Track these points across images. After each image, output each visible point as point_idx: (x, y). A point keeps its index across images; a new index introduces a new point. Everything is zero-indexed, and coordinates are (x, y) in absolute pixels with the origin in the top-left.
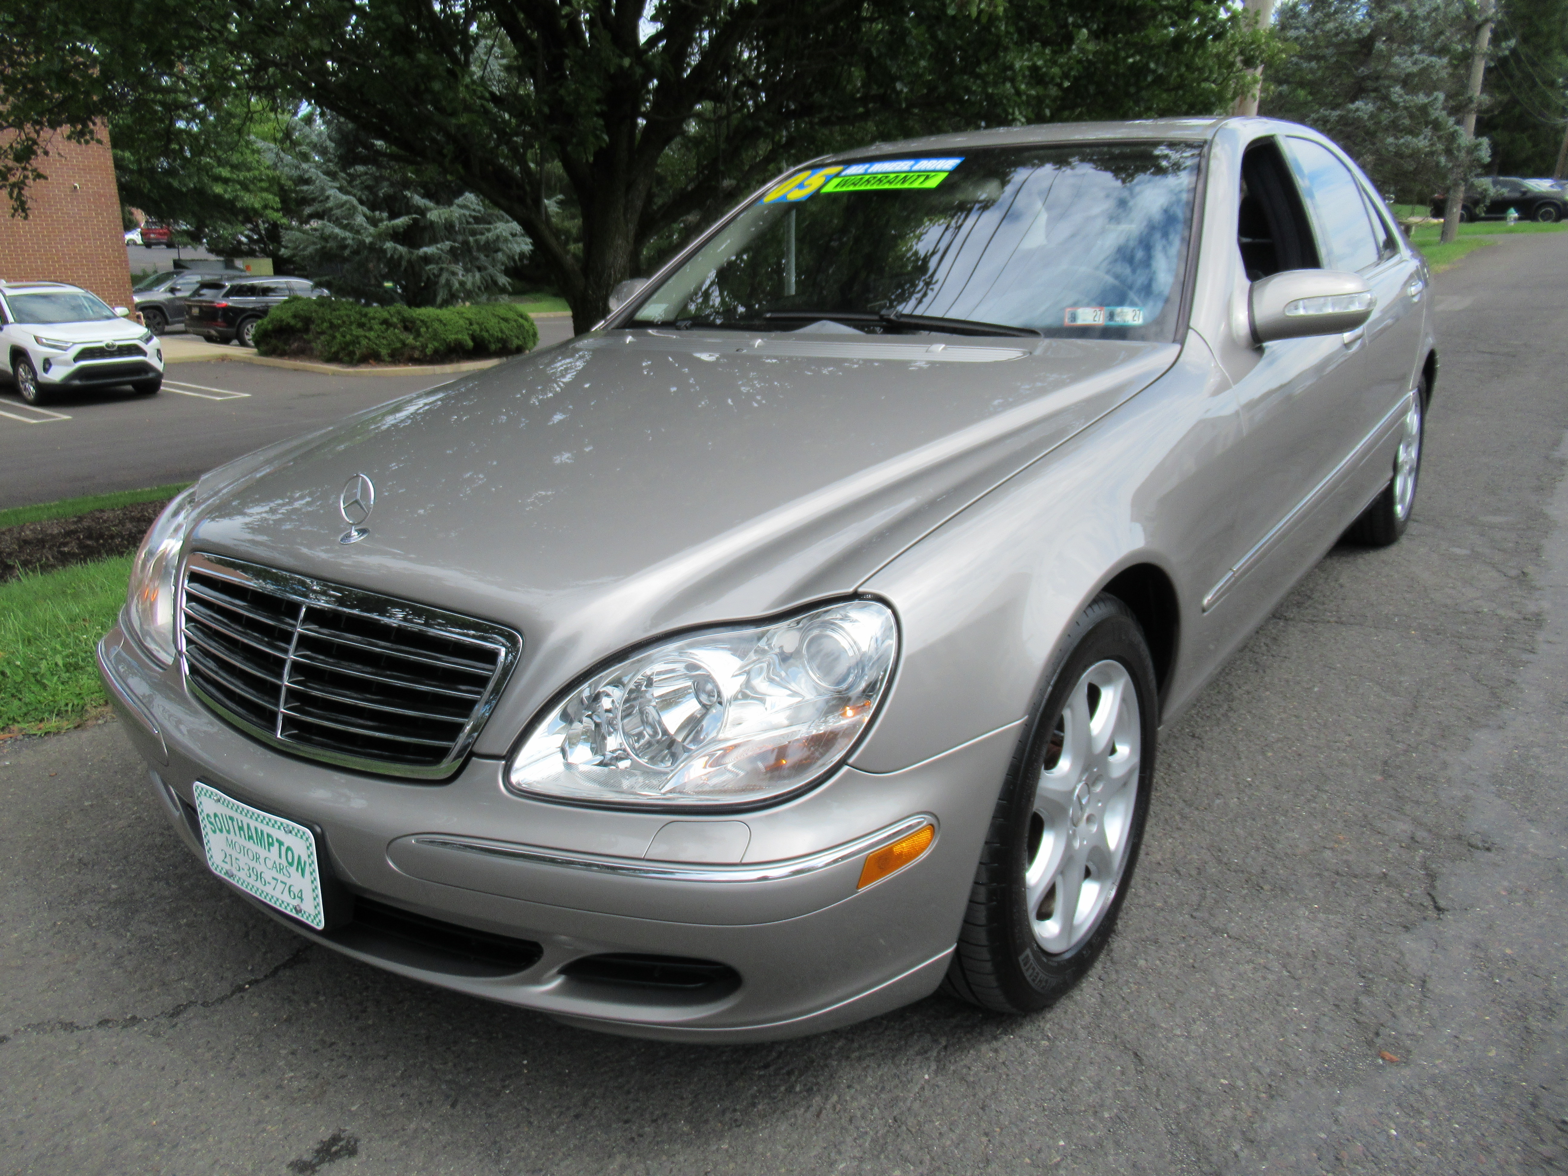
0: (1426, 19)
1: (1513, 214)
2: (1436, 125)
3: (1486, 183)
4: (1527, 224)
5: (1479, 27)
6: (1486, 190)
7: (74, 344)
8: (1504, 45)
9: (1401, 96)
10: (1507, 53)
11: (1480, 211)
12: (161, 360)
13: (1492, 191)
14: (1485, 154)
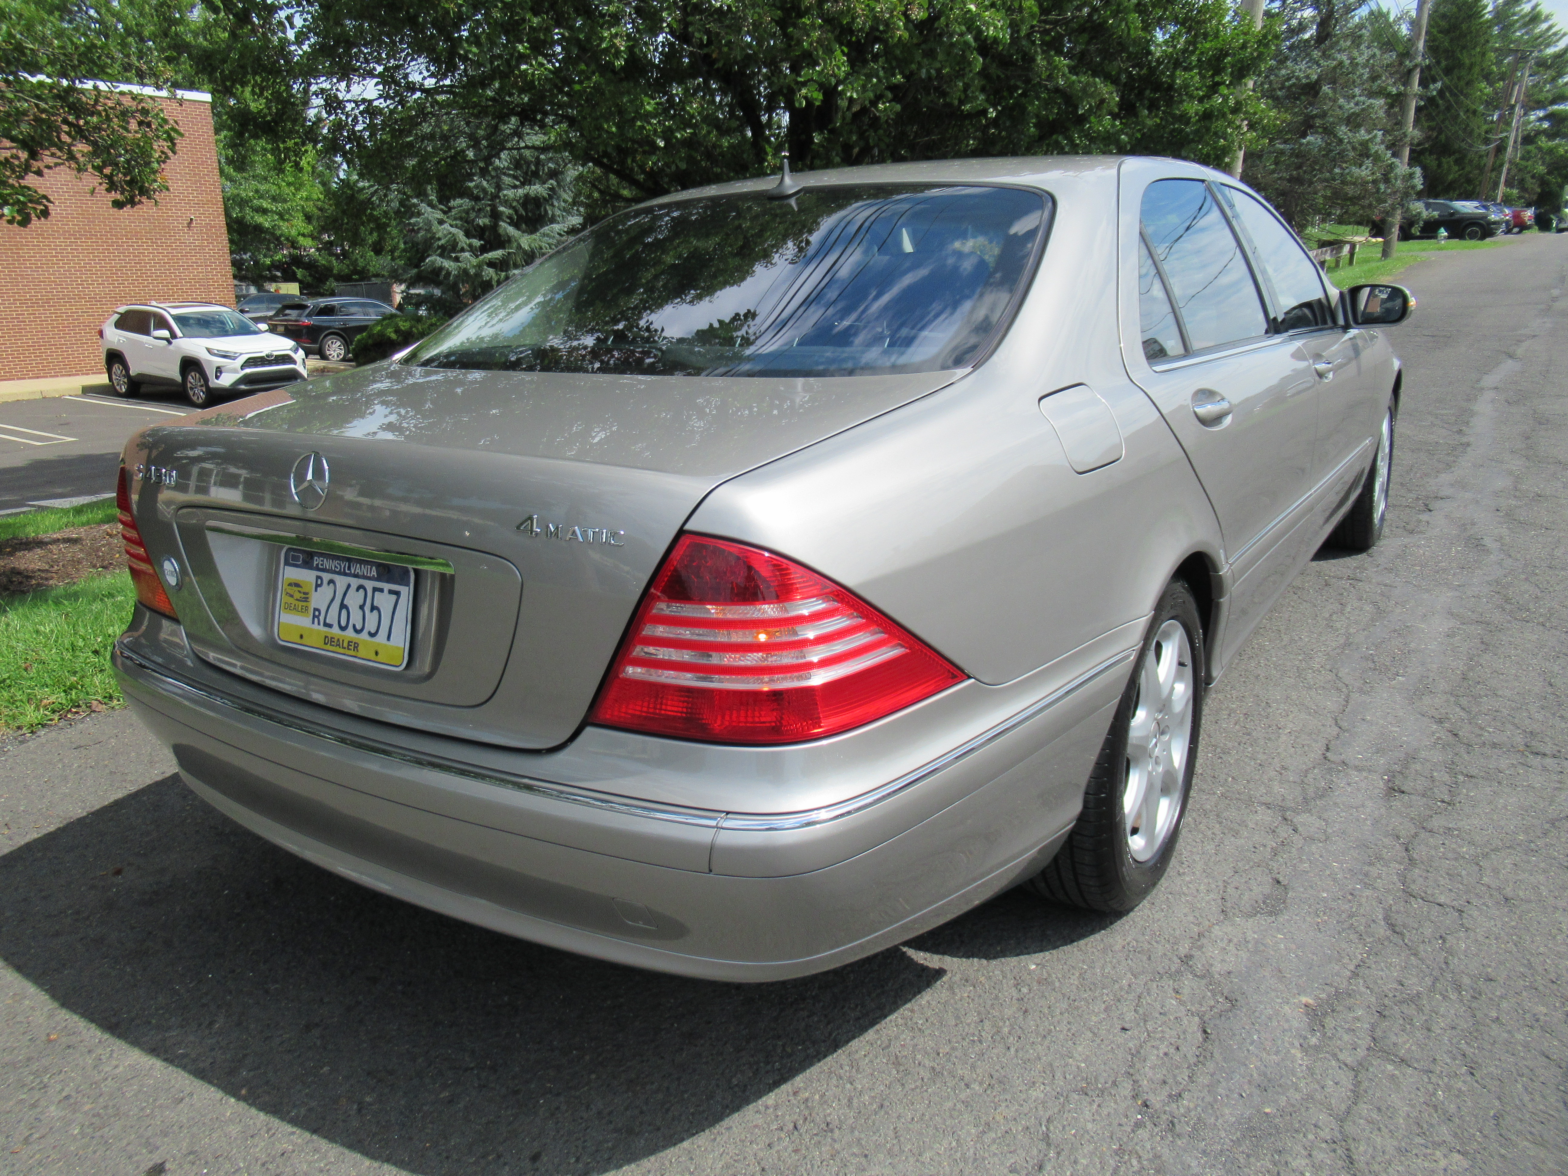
0: (1365, 66)
1: (1443, 232)
2: (1377, 158)
3: (1418, 207)
4: (1455, 241)
5: (1410, 72)
6: (1419, 213)
7: (242, 354)
8: (1432, 87)
9: (1345, 134)
10: (1435, 93)
11: (1415, 231)
12: (305, 367)
13: (1425, 214)
14: (1418, 182)
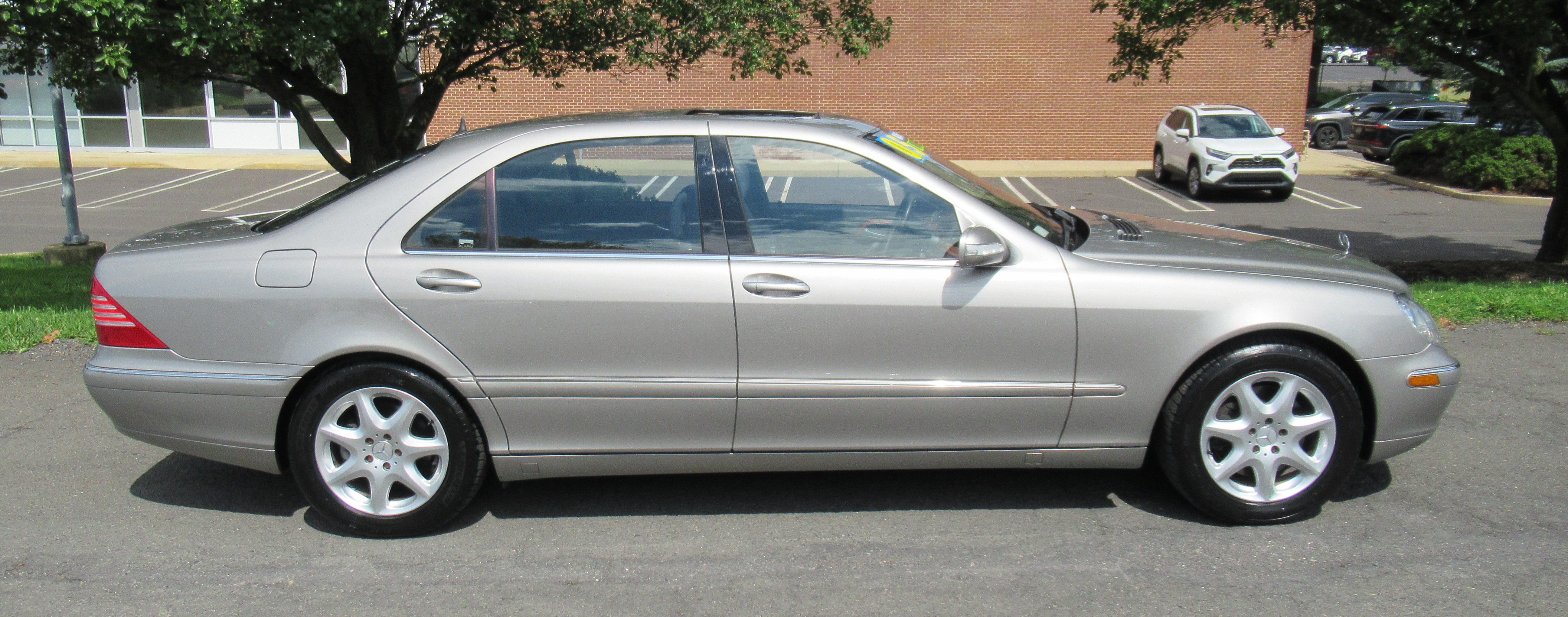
7: (1232, 155)
12: (1296, 172)
